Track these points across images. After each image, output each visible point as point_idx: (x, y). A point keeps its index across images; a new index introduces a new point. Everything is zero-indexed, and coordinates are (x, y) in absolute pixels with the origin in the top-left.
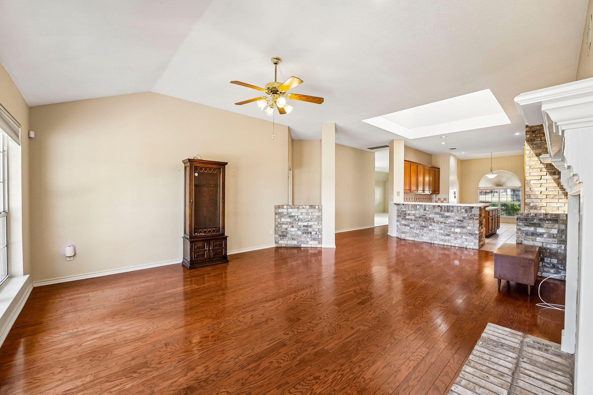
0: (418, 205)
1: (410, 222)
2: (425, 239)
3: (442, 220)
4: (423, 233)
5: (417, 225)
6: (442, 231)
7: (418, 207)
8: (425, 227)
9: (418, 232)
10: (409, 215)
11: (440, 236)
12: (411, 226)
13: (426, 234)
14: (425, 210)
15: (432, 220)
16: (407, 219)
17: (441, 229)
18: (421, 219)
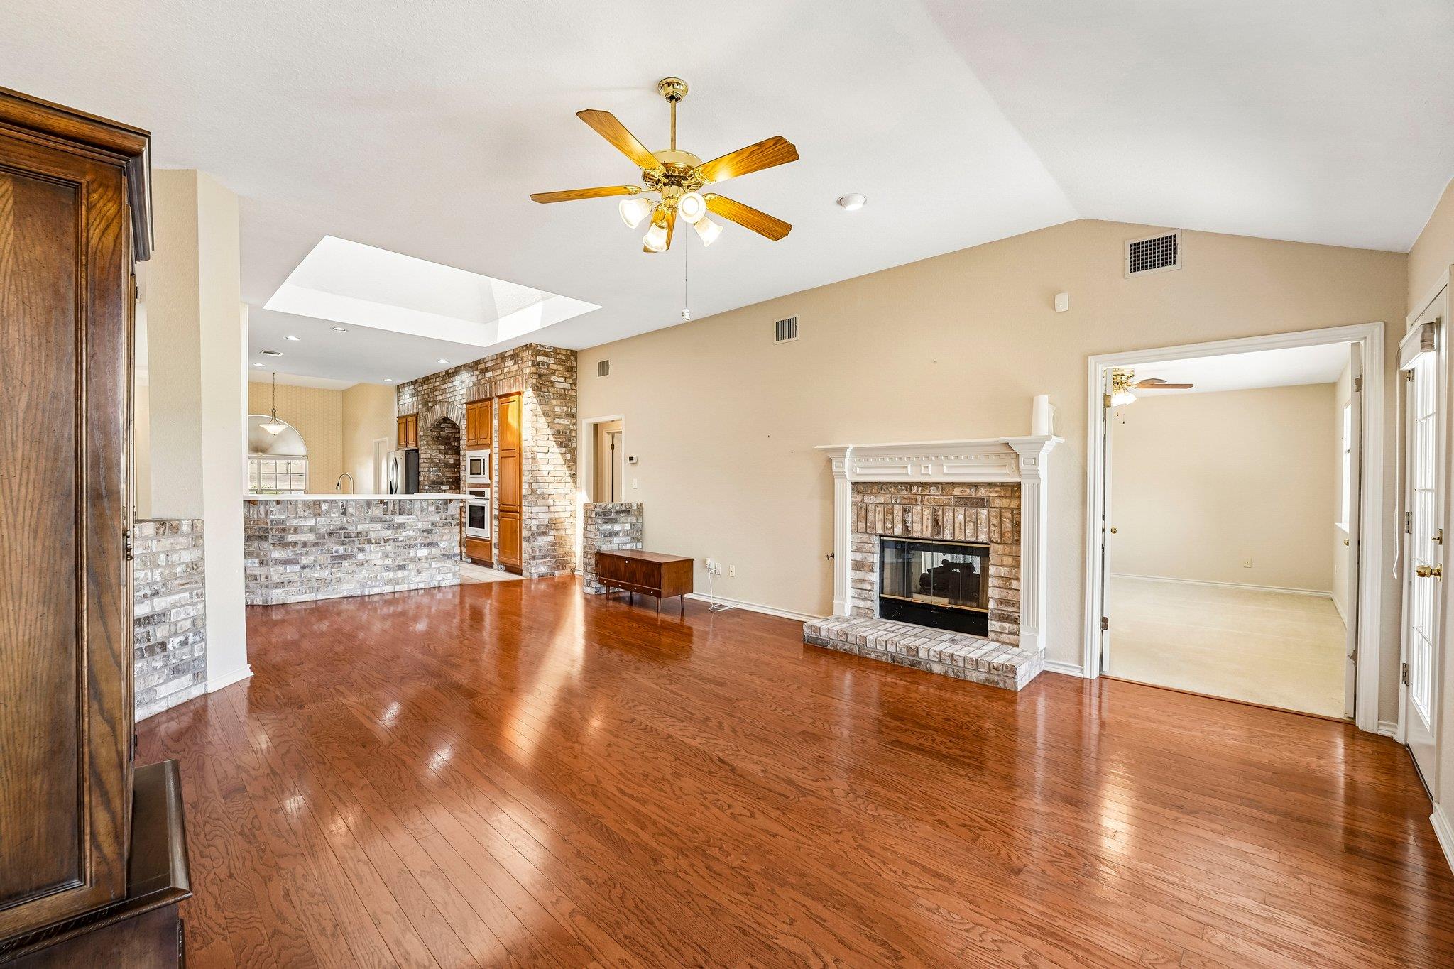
0: (326, 501)
1: (299, 550)
2: (348, 588)
3: (388, 534)
4: (339, 575)
5: (321, 557)
6: (388, 562)
7: (325, 507)
8: (344, 558)
9: (325, 574)
10: (296, 530)
11: (385, 574)
12: (304, 561)
13: (348, 576)
14: (344, 513)
15: (364, 537)
16: (289, 544)
17: (387, 556)
18: (333, 539)
